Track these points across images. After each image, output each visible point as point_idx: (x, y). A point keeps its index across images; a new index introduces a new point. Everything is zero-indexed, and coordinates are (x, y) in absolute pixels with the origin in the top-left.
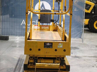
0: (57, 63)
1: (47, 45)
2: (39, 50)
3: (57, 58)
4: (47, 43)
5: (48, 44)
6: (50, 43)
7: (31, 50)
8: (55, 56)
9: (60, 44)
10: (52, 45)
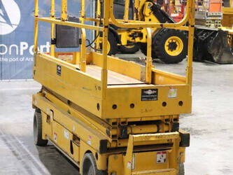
0: (166, 132)
1: (148, 94)
2: (132, 106)
3: (166, 120)
4: (148, 90)
5: (149, 92)
6: (152, 90)
7: (115, 107)
8: (161, 116)
9: (172, 90)
10: (156, 94)
